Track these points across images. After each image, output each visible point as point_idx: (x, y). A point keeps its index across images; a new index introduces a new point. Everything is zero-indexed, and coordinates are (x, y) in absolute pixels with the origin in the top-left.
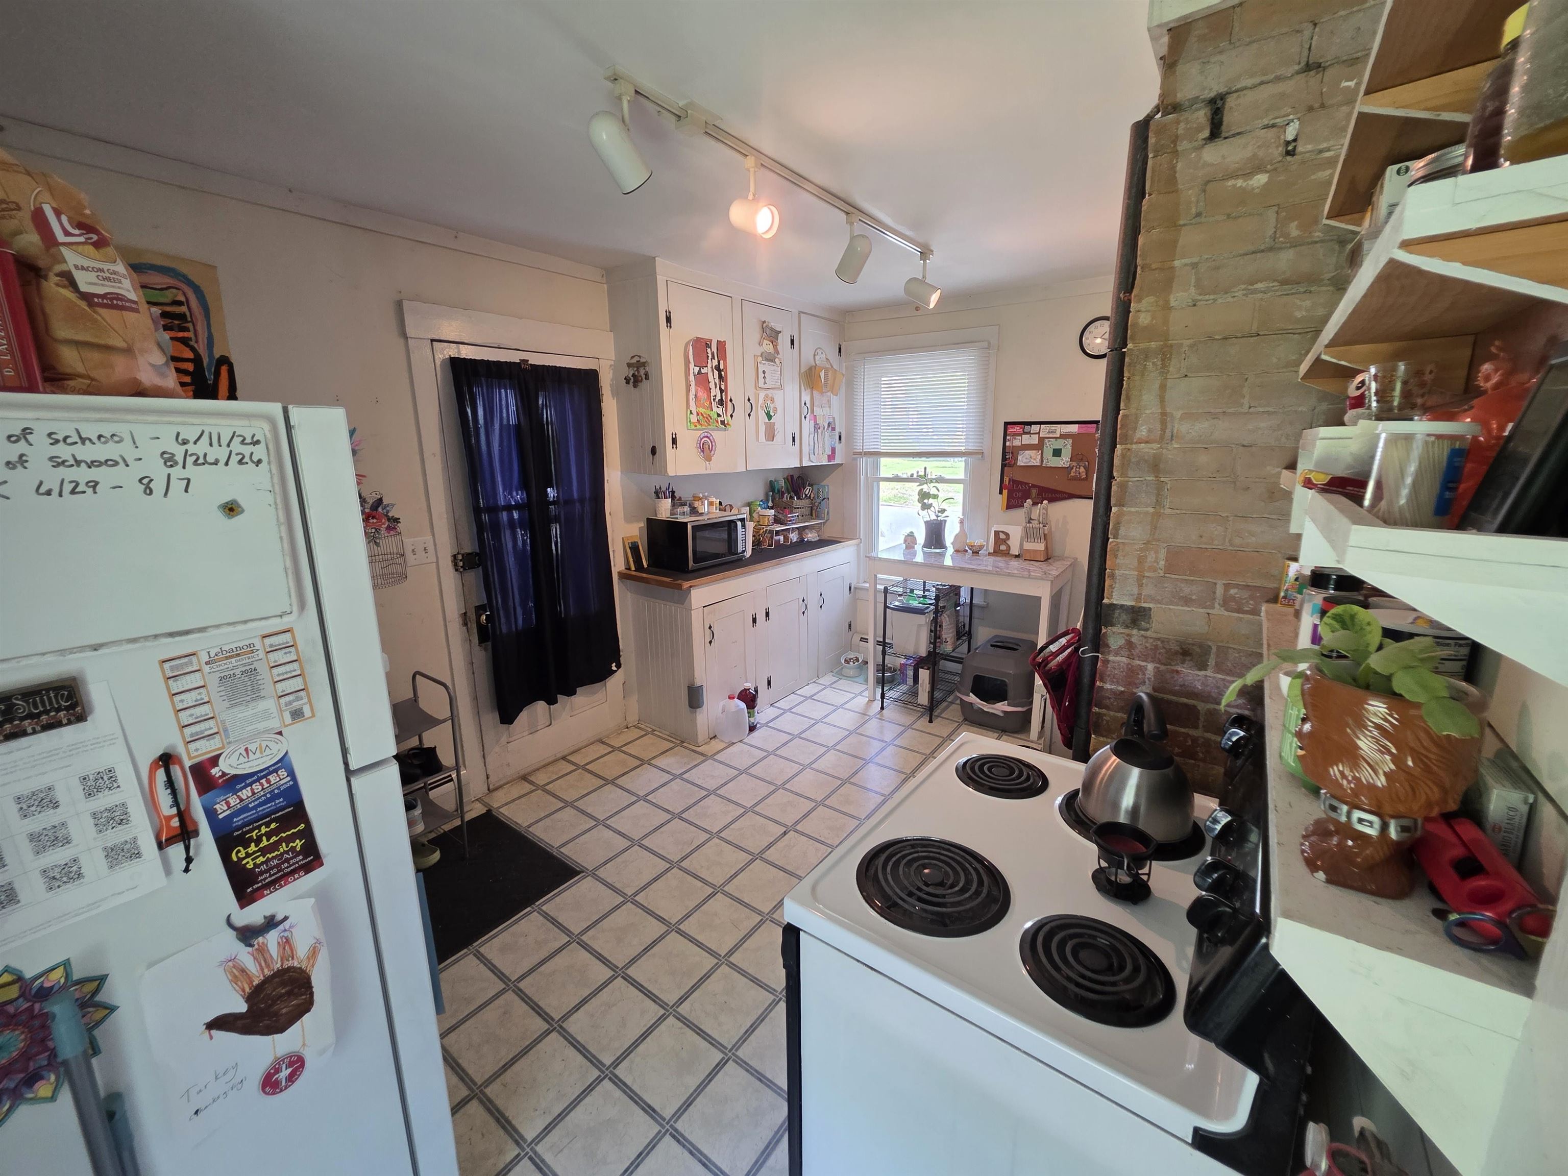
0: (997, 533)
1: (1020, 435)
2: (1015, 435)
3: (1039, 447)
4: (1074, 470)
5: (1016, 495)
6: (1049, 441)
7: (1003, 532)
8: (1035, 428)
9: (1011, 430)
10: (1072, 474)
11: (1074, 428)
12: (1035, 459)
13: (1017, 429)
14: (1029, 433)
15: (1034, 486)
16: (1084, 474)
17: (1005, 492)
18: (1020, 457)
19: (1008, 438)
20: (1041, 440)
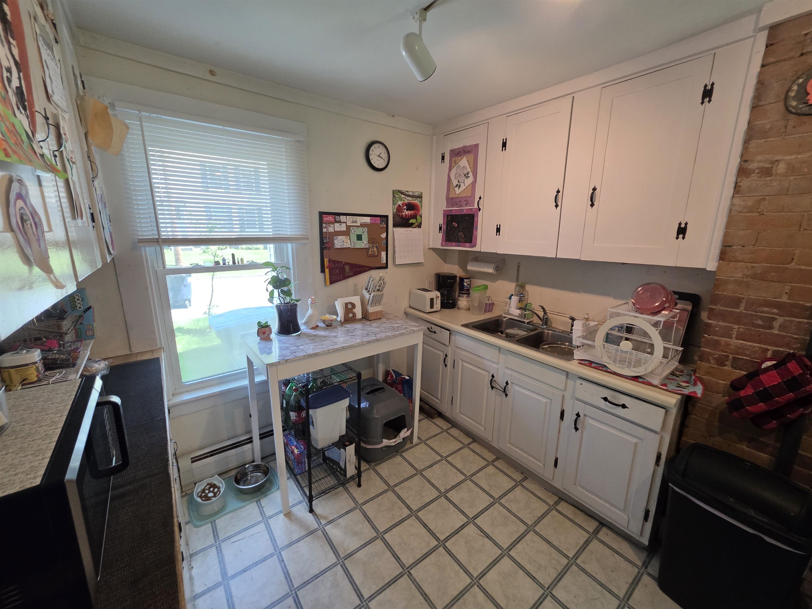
0: (346, 304)
1: (333, 223)
2: (330, 223)
3: (347, 233)
4: (371, 250)
5: (335, 272)
6: (353, 229)
7: (351, 303)
8: (343, 218)
9: (326, 218)
10: (370, 253)
11: (367, 220)
12: (347, 243)
13: (330, 218)
14: (340, 222)
15: (346, 264)
16: (376, 252)
17: (327, 271)
18: (335, 242)
19: (324, 225)
20: (348, 227)
